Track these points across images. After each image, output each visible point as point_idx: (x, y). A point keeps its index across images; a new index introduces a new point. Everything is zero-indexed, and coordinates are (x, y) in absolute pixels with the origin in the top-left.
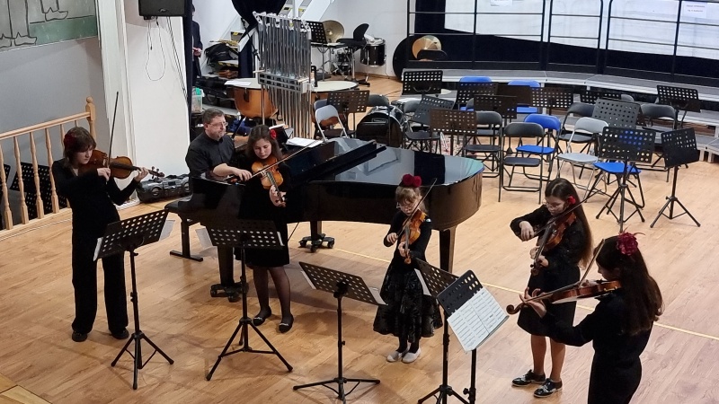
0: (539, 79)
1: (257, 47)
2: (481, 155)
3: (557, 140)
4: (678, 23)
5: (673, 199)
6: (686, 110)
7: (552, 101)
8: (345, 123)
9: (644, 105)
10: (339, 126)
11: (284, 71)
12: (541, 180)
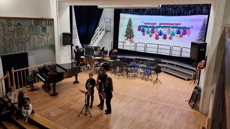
0: (134, 57)
1: (84, 51)
2: (124, 71)
3: (137, 68)
4: (158, 48)
5: (157, 79)
6: (159, 63)
7: (136, 61)
8: (100, 65)
9: (152, 62)
10: (99, 65)
11: (89, 55)
12: (134, 75)
